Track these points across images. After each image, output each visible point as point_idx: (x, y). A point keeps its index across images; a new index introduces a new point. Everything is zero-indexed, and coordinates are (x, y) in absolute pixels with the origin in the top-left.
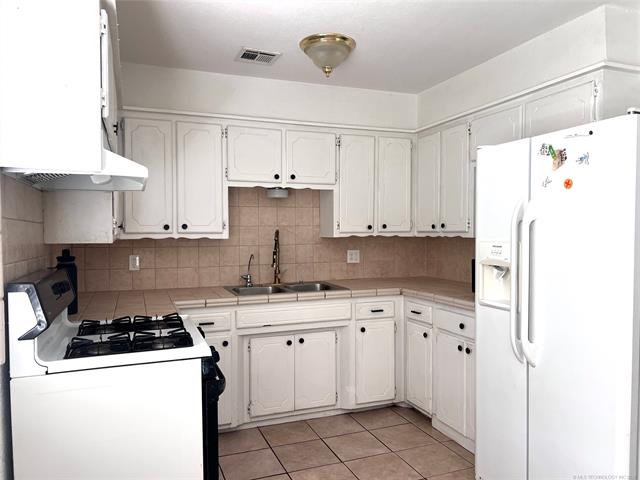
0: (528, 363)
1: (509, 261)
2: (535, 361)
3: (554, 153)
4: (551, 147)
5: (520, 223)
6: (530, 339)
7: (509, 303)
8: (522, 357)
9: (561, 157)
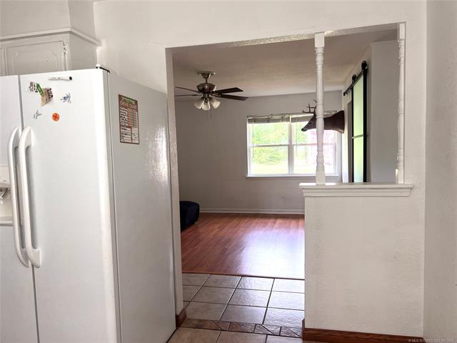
0: (33, 266)
1: (8, 182)
2: (41, 261)
3: (41, 91)
4: (38, 86)
5: (16, 149)
6: (34, 245)
7: (12, 219)
8: (27, 262)
9: (48, 95)
